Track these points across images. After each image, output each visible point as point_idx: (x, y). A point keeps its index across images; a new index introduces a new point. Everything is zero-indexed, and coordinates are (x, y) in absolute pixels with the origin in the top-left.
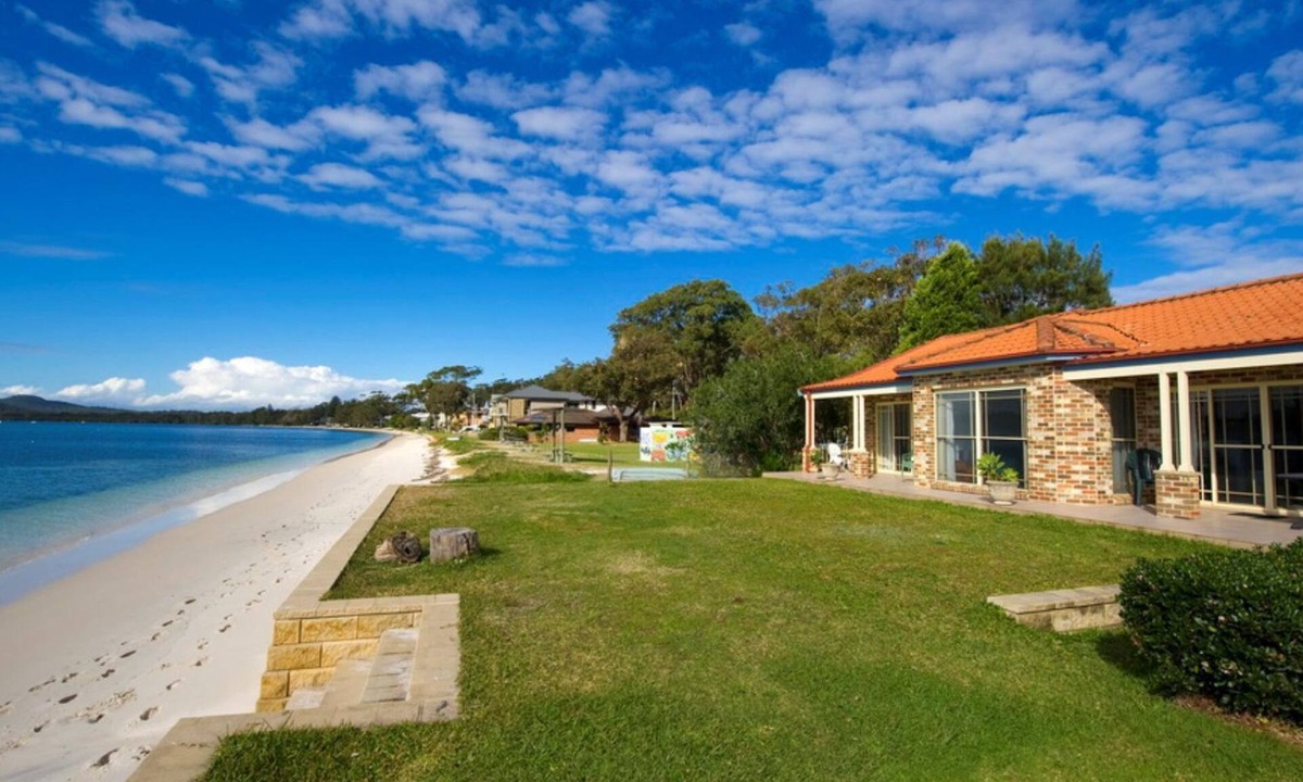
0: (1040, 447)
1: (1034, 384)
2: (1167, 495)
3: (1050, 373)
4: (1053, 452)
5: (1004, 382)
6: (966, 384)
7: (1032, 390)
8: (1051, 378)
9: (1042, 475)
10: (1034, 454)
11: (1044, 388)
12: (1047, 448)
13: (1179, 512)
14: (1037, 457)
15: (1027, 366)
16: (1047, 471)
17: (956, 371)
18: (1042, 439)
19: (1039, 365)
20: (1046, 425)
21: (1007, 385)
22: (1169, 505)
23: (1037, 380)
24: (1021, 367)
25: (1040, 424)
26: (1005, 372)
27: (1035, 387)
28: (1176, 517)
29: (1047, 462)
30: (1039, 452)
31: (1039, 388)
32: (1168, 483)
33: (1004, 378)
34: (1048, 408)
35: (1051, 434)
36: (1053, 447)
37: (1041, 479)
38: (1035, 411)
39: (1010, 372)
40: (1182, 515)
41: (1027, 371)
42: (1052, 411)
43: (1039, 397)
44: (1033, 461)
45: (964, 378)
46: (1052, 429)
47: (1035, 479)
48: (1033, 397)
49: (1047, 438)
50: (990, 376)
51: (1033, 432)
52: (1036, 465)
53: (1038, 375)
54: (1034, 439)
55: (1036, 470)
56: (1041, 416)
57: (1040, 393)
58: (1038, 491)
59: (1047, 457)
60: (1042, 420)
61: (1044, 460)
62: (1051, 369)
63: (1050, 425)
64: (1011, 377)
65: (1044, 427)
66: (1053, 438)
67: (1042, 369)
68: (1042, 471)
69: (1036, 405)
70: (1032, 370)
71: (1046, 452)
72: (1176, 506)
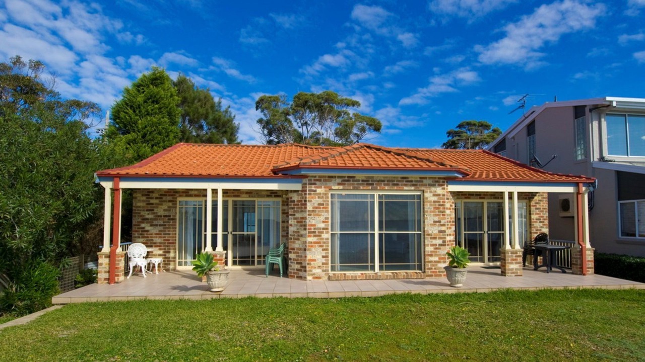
0: (435, 238)
1: (431, 192)
2: (511, 263)
3: (444, 185)
4: (444, 242)
5: (405, 188)
6: (370, 187)
7: (429, 196)
8: (444, 189)
9: (436, 259)
10: (430, 243)
11: (439, 195)
12: (440, 238)
13: (517, 273)
14: (432, 245)
15: (425, 178)
16: (440, 255)
17: (360, 176)
18: (436, 232)
19: (435, 178)
20: (439, 222)
21: (408, 191)
22: (512, 269)
23: (433, 189)
24: (421, 178)
25: (435, 222)
26: (407, 181)
27: (432, 194)
28: (516, 275)
29: (440, 249)
30: (434, 242)
31: (434, 195)
32: (512, 256)
33: (406, 185)
34: (441, 210)
35: (443, 228)
36: (445, 238)
37: (435, 262)
38: (431, 212)
39: (412, 181)
40: (519, 274)
41: (425, 181)
42: (444, 212)
43: (435, 202)
44: (429, 249)
45: (367, 182)
46: (444, 225)
47: (431, 262)
48: (430, 202)
49: (440, 232)
50: (393, 183)
51: (430, 227)
52: (431, 252)
53: (434, 185)
54: (430, 232)
55: (431, 255)
56: (436, 215)
57: (435, 199)
58: (433, 270)
59: (440, 245)
60: (436, 219)
61: (437, 248)
62: (444, 182)
63: (443, 222)
64: (413, 185)
65: (438, 224)
66: (444, 231)
67: (437, 182)
68: (436, 255)
69: (432, 207)
70: (430, 181)
71: (439, 242)
72: (516, 269)
